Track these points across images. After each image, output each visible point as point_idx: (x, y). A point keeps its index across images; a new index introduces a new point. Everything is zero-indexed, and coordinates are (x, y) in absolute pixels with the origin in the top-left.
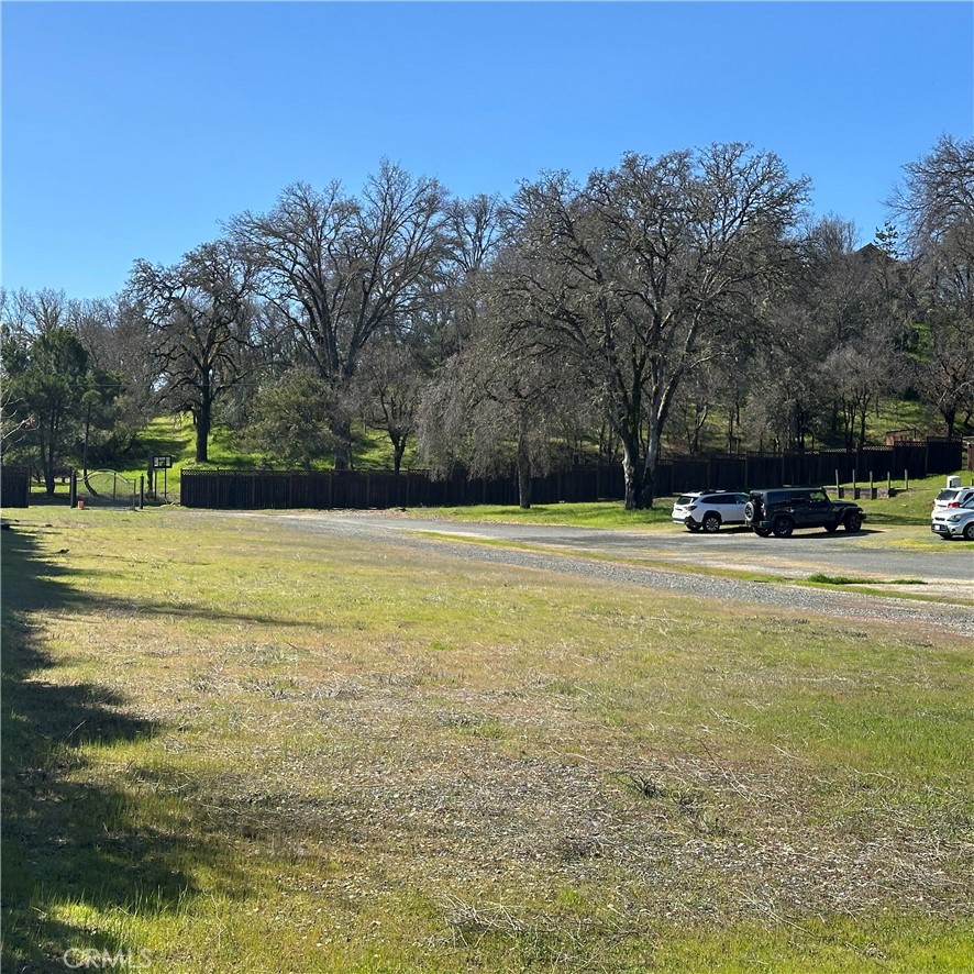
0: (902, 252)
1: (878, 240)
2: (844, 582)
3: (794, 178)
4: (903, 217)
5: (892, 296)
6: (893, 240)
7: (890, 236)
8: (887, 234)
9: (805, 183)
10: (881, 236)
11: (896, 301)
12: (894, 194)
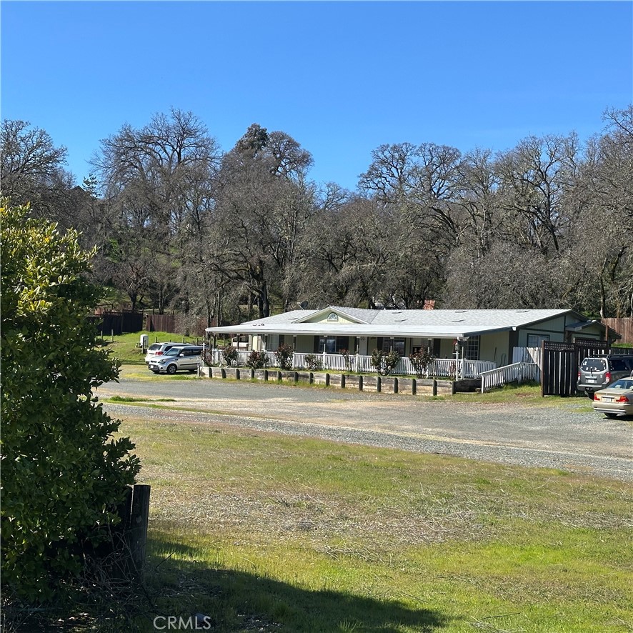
0: (100, 194)
1: (85, 184)
2: (131, 400)
3: (56, 146)
4: (100, 171)
5: (97, 221)
6: (94, 186)
7: (92, 183)
8: (90, 181)
9: (63, 151)
10: (87, 182)
11: (100, 225)
12: (94, 157)
